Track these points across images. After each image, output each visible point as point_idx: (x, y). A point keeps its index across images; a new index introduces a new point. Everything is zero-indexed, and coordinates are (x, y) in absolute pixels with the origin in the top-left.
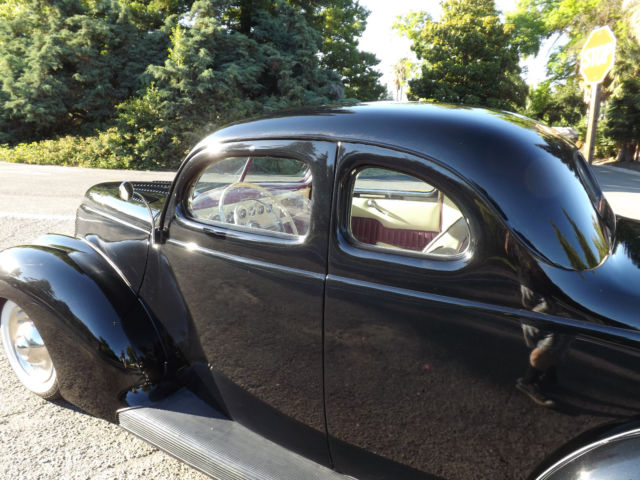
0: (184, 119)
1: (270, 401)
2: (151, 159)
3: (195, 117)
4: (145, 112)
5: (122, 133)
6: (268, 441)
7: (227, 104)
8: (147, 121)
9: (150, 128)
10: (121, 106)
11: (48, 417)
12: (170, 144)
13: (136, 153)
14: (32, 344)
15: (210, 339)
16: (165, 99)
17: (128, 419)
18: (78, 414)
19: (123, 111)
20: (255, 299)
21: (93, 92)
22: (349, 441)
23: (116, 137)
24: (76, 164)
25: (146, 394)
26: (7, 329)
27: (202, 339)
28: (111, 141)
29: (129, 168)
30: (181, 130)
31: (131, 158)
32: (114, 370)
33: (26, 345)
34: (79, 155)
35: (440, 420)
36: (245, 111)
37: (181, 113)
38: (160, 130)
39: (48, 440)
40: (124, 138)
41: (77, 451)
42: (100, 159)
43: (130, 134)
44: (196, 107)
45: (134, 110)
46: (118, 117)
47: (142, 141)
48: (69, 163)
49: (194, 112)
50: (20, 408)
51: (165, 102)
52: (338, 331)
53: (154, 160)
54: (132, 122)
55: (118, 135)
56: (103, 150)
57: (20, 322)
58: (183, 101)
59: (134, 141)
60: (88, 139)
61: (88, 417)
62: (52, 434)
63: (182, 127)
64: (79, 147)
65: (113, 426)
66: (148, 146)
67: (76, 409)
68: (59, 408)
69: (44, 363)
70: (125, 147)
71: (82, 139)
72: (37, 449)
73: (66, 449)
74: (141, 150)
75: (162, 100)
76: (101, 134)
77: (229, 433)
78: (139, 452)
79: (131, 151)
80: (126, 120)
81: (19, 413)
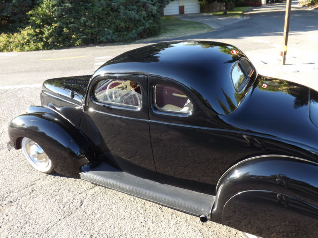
0: (67, 17)
1: (136, 163)
2: (54, 42)
3: (74, 14)
4: (44, 15)
5: (34, 29)
6: (137, 177)
7: (91, 4)
8: (47, 21)
9: (50, 24)
10: (30, 13)
11: (50, 180)
12: (63, 33)
13: (45, 40)
14: (38, 153)
15: (109, 141)
16: (55, 6)
17: (84, 176)
18: (62, 178)
19: (31, 15)
20: (124, 124)
21: (11, 5)
22: (167, 174)
23: (31, 32)
24: (12, 50)
25: (89, 166)
26: (25, 149)
27: (106, 141)
28: (29, 35)
29: (42, 49)
30: (67, 24)
31: (42, 43)
32: (74, 158)
33: (36, 154)
34: (12, 45)
35: (199, 163)
36: (102, 8)
37: (66, 13)
38: (56, 25)
39: (54, 188)
40: (35, 32)
41: (67, 190)
42: (25, 45)
43: (39, 29)
44: (74, 9)
45: (38, 14)
46: (30, 20)
47: (46, 33)
48: (8, 50)
49: (73, 12)
50: (38, 178)
51: (55, 8)
52: (160, 134)
53: (56, 43)
54: (38, 22)
55: (32, 31)
56: (25, 40)
57: (30, 145)
58: (65, 6)
59: (42, 33)
60: (15, 34)
61: (66, 178)
62: (54, 186)
63: (68, 21)
64: (11, 40)
65: (77, 179)
66: (50, 35)
67: (61, 175)
68: (53, 176)
69: (44, 159)
70: (38, 37)
71: (11, 35)
72: (51, 192)
73: (62, 190)
74: (47, 38)
75: (53, 6)
76: (22, 31)
77: (123, 176)
78: (90, 188)
79: (41, 39)
80: (34, 21)
81: (38, 180)
